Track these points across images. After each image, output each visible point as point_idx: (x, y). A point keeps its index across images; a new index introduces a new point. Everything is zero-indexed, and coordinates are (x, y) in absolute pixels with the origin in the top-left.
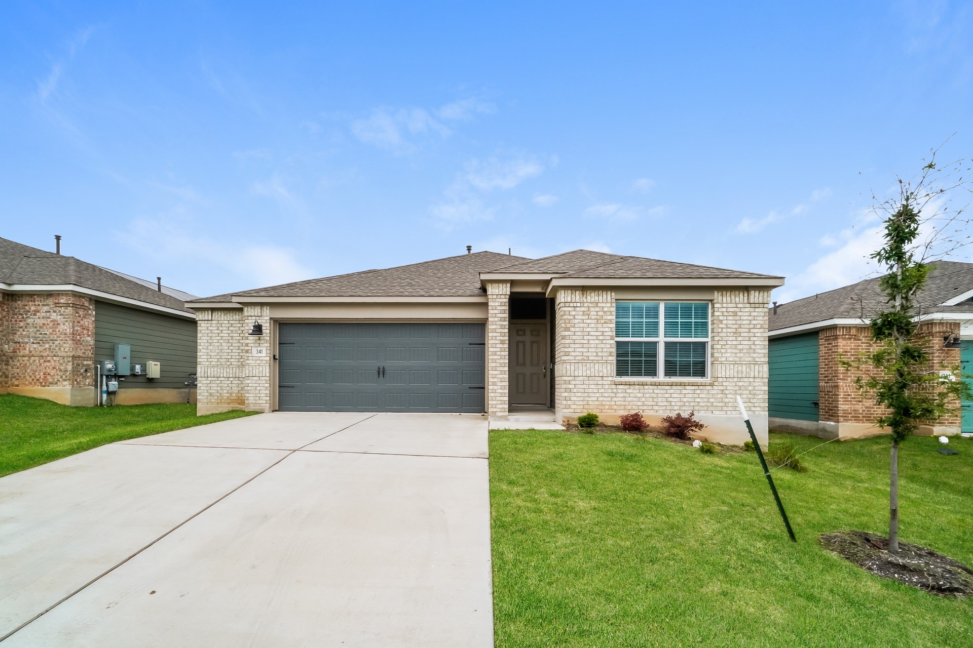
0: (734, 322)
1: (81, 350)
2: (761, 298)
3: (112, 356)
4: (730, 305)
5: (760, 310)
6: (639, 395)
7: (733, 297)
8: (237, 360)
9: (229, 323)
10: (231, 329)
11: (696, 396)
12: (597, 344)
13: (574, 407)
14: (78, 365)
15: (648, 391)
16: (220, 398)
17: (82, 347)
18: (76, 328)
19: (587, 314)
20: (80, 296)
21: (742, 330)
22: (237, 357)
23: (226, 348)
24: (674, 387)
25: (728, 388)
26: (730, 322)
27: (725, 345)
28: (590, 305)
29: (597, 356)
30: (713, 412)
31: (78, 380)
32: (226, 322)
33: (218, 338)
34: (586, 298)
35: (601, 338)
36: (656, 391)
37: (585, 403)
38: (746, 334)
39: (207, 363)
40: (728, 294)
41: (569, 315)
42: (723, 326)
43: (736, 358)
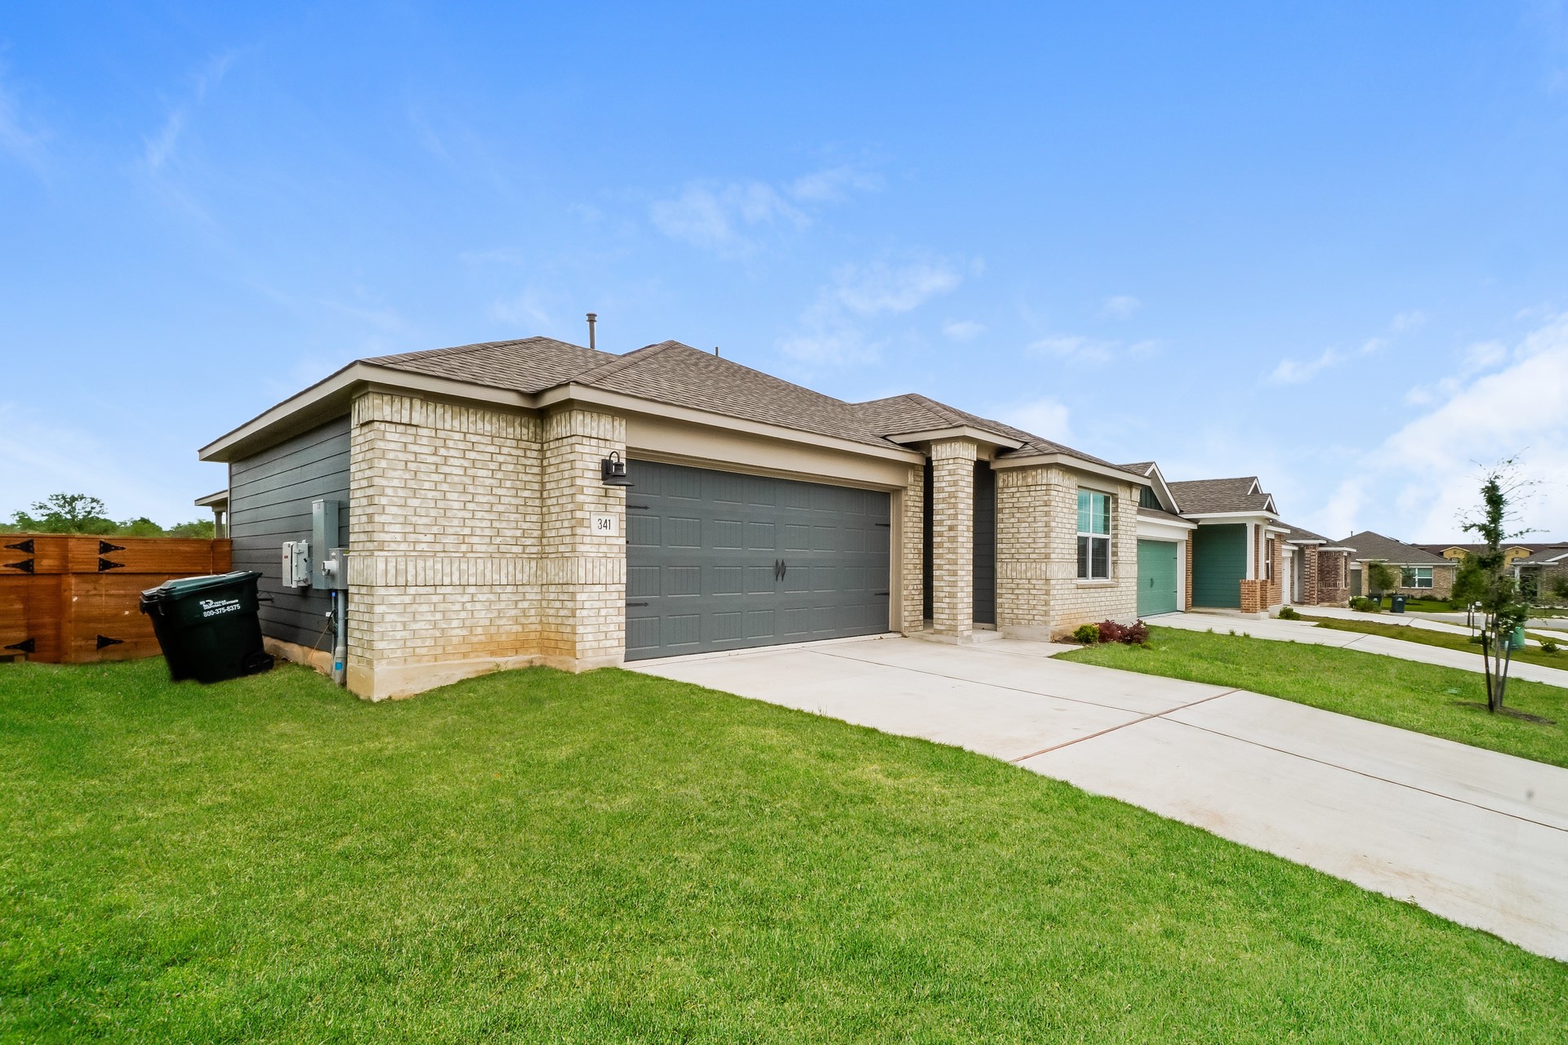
8: (487, 540)
9: (465, 440)
10: (472, 455)
13: (1057, 618)
16: (441, 642)
22: (487, 532)
23: (456, 505)
25: (1123, 589)
29: (1069, 554)
32: (457, 436)
33: (435, 477)
35: (1071, 531)
37: (1063, 612)
39: (404, 546)
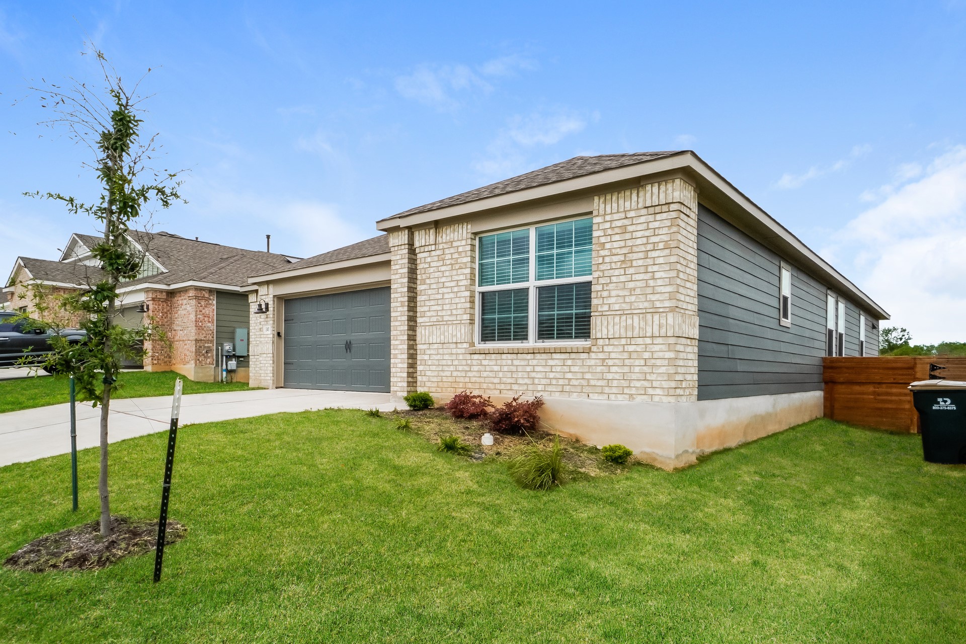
0: (622, 244)
1: (203, 334)
2: (662, 196)
3: (232, 339)
4: (616, 217)
5: (664, 216)
6: (496, 368)
7: (621, 202)
11: (566, 369)
12: (451, 298)
13: (428, 384)
14: (200, 347)
15: (506, 363)
17: (204, 332)
18: (198, 317)
19: (441, 258)
20: (201, 289)
21: (635, 256)
24: (538, 356)
25: (613, 355)
26: (616, 245)
27: (607, 284)
28: (445, 246)
29: (451, 315)
30: (590, 395)
31: (200, 359)
34: (442, 237)
35: (456, 289)
36: (516, 362)
37: (439, 379)
38: (640, 262)
40: (614, 198)
41: (425, 263)
42: (606, 253)
43: (624, 305)
